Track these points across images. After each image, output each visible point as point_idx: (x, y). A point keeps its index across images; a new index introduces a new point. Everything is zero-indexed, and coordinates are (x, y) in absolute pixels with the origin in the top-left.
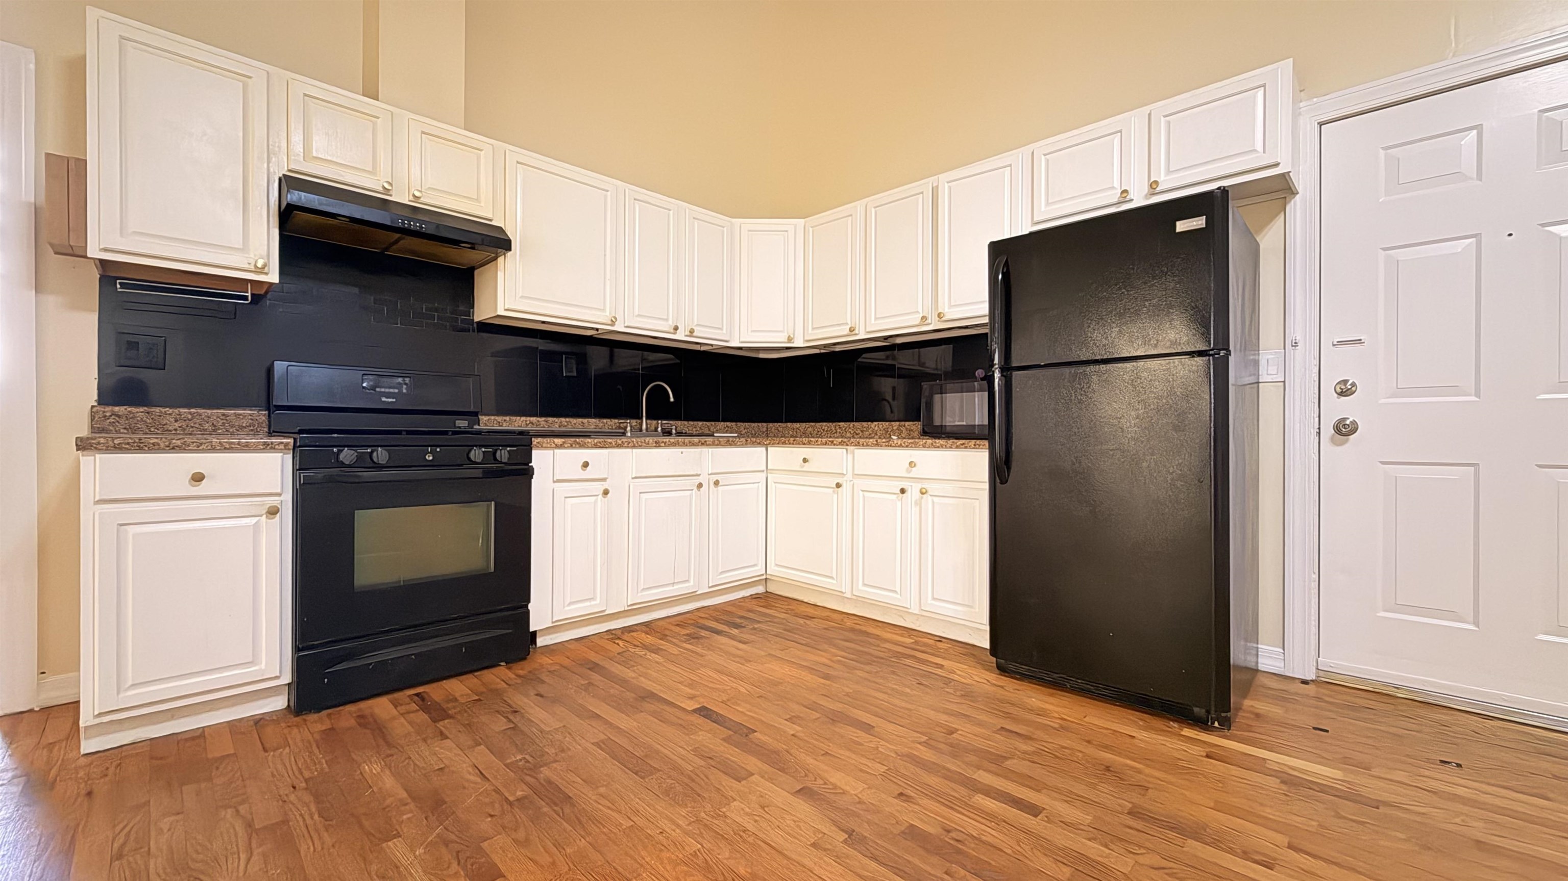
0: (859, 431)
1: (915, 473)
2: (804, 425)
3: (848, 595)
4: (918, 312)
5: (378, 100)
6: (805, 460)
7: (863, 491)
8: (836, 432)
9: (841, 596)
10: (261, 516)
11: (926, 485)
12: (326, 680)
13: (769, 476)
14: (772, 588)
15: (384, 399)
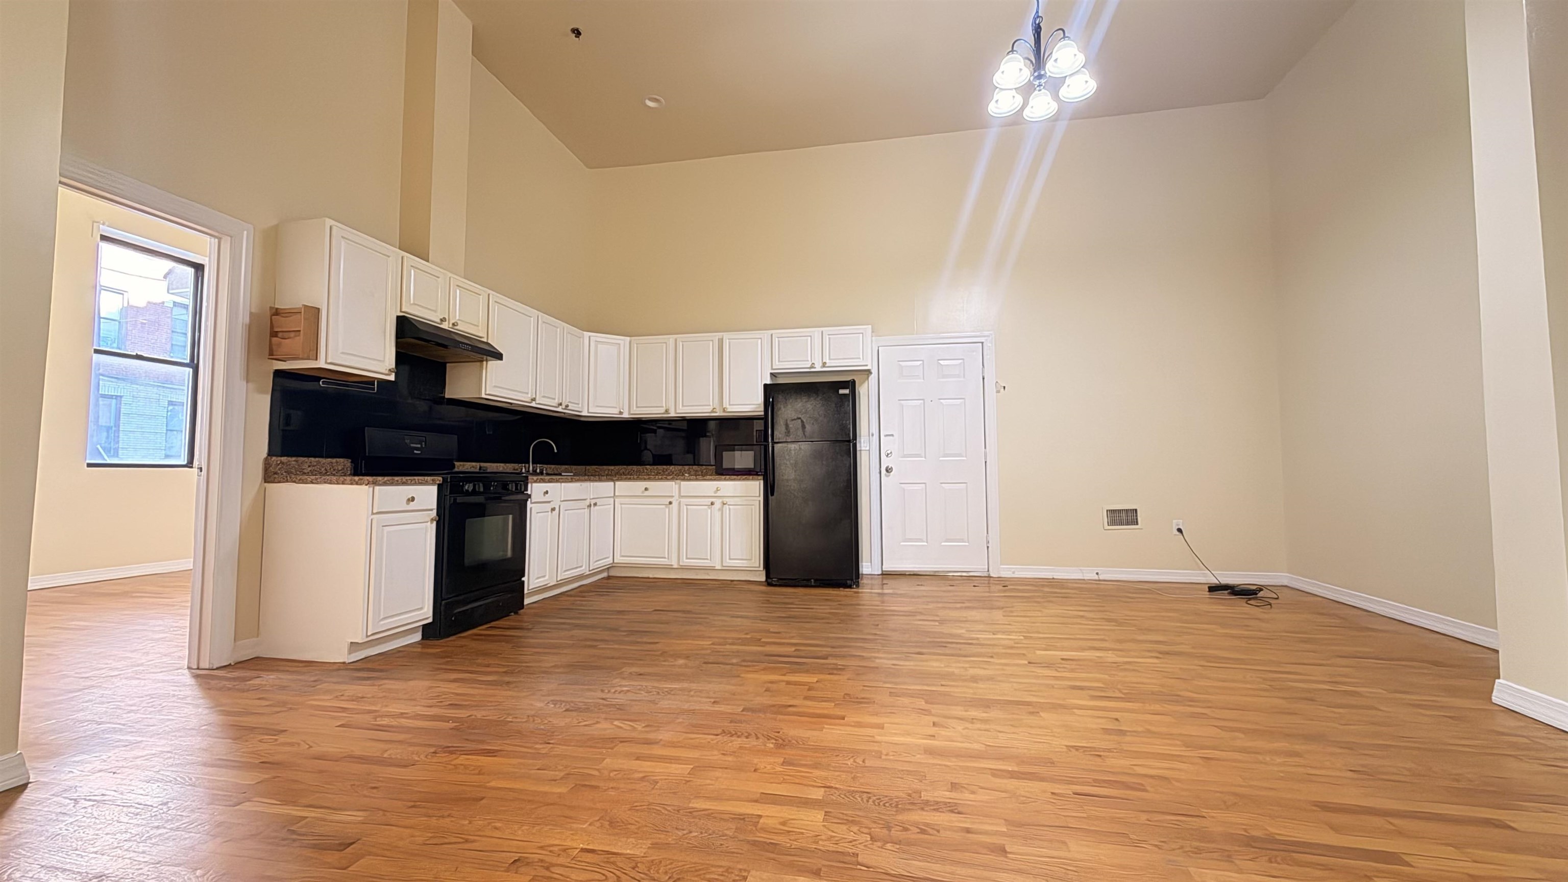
0: (660, 471)
1: (719, 494)
2: (617, 467)
3: (675, 566)
4: (710, 405)
5: (428, 261)
6: (646, 489)
7: (686, 505)
8: (644, 472)
9: (670, 568)
10: (427, 522)
11: (725, 500)
12: (453, 619)
13: (616, 500)
14: (613, 573)
15: (415, 452)
